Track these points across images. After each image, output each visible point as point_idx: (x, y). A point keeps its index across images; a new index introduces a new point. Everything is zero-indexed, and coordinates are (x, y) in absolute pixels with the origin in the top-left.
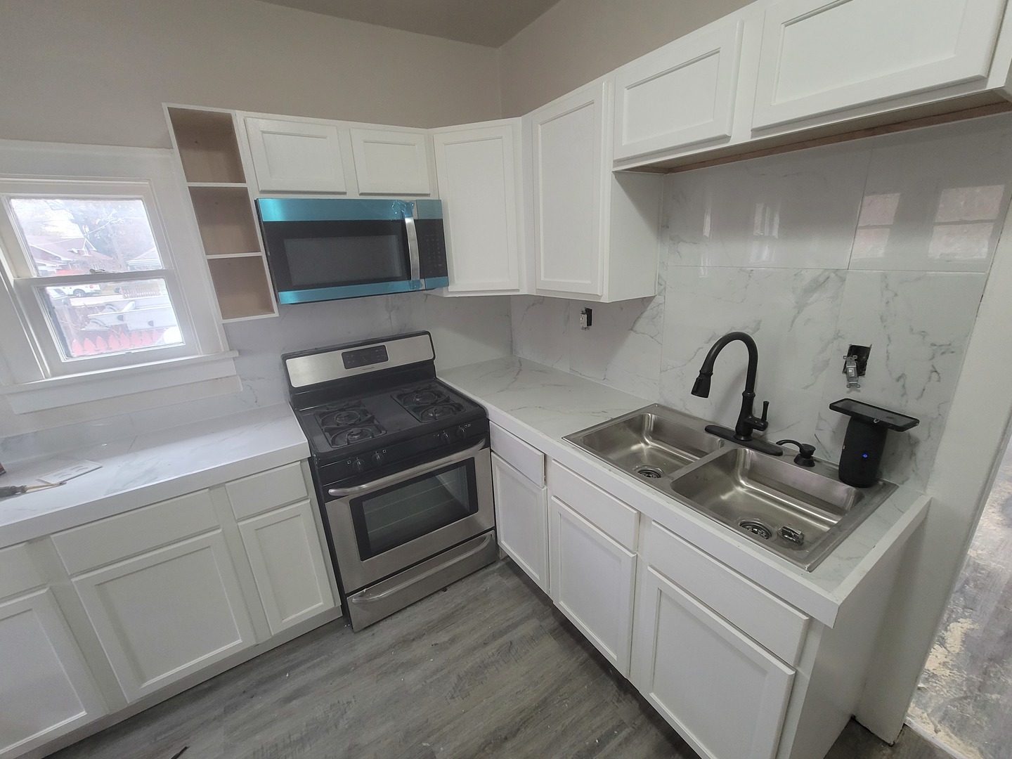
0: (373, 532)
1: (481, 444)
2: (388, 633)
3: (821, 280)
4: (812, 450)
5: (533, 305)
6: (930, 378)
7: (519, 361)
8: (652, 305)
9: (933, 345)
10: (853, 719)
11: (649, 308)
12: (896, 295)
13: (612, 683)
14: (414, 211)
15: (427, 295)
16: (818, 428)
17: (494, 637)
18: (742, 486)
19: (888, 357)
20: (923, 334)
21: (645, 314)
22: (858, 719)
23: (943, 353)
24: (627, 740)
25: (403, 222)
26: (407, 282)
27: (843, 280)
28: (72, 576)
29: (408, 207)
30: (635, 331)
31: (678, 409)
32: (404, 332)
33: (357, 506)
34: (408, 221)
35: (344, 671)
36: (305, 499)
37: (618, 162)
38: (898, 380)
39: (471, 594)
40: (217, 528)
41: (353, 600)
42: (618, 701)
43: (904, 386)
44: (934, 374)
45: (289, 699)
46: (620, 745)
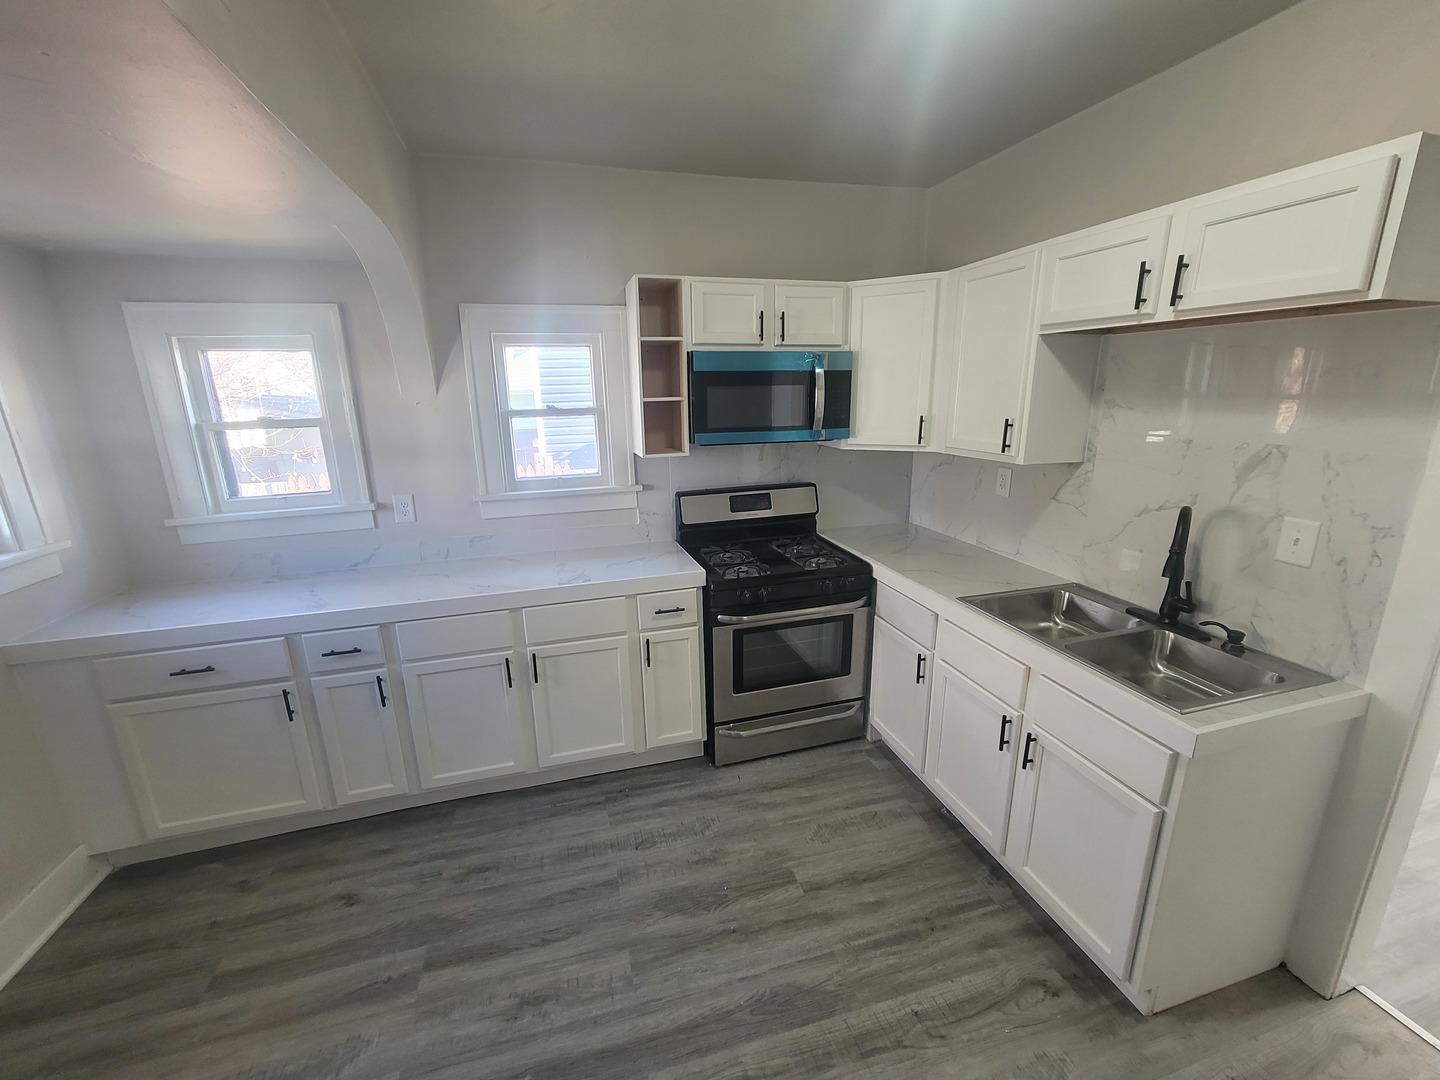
0: (749, 670)
1: (861, 602)
2: (749, 775)
3: (1263, 455)
4: (1241, 636)
5: (940, 466)
6: (1371, 562)
7: (916, 529)
8: (1079, 471)
9: (1374, 528)
10: (1283, 965)
11: (1075, 475)
12: (1338, 474)
13: (985, 868)
14: (825, 362)
15: (820, 446)
16: (1254, 616)
17: (859, 804)
18: (1159, 671)
19: (1329, 539)
20: (1365, 516)
21: (1070, 482)
22: (1289, 966)
23: (1384, 537)
24: (992, 914)
25: (813, 373)
26: (807, 432)
27: (1285, 456)
28: (529, 645)
29: (818, 358)
30: (1059, 501)
31: (1099, 590)
32: (794, 481)
33: (739, 636)
34: (818, 370)
35: (706, 796)
36: (694, 625)
37: (1043, 326)
38: (1339, 564)
39: (834, 765)
40: (623, 633)
41: (720, 731)
42: (990, 883)
43: (1345, 571)
44: (1376, 560)
45: (660, 805)
46: (985, 914)
